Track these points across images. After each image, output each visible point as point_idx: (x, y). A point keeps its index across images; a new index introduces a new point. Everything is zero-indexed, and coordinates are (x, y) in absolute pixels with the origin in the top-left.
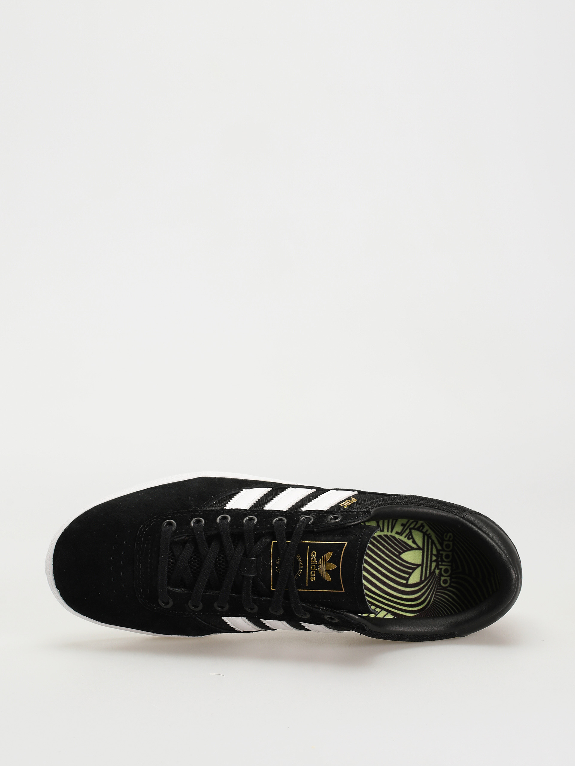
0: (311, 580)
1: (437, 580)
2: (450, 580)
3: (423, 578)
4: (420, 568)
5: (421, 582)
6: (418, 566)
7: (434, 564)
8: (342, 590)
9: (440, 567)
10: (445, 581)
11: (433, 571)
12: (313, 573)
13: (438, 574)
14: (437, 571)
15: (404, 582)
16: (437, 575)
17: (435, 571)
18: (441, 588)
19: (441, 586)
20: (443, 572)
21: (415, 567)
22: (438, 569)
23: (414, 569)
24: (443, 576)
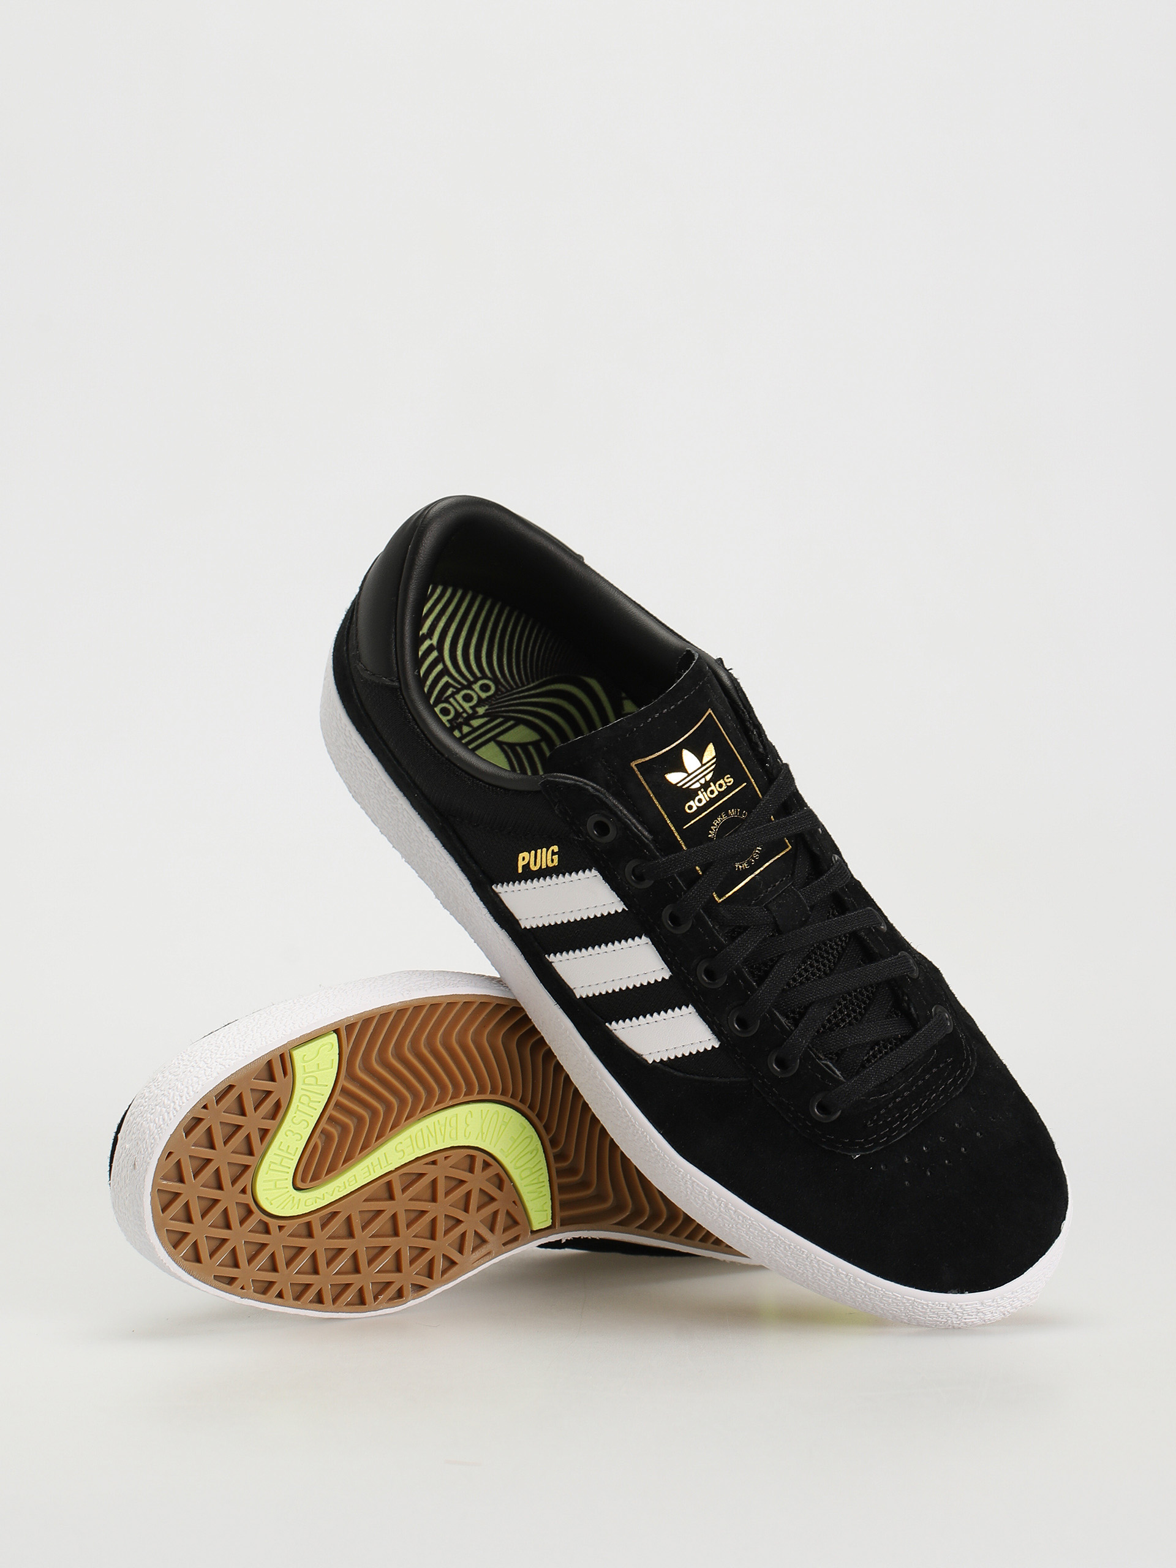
0: (733, 781)
1: (494, 701)
2: (475, 682)
3: (512, 722)
4: (501, 738)
5: (519, 722)
6: (500, 744)
7: (476, 723)
8: (710, 713)
9: (470, 711)
10: (484, 688)
11: (486, 717)
12: (721, 786)
13: (484, 706)
14: (481, 711)
15: (544, 745)
16: (487, 707)
17: (484, 714)
18: (500, 687)
19: (497, 689)
20: (475, 701)
21: (506, 747)
22: (475, 712)
23: (512, 746)
24: (479, 697)
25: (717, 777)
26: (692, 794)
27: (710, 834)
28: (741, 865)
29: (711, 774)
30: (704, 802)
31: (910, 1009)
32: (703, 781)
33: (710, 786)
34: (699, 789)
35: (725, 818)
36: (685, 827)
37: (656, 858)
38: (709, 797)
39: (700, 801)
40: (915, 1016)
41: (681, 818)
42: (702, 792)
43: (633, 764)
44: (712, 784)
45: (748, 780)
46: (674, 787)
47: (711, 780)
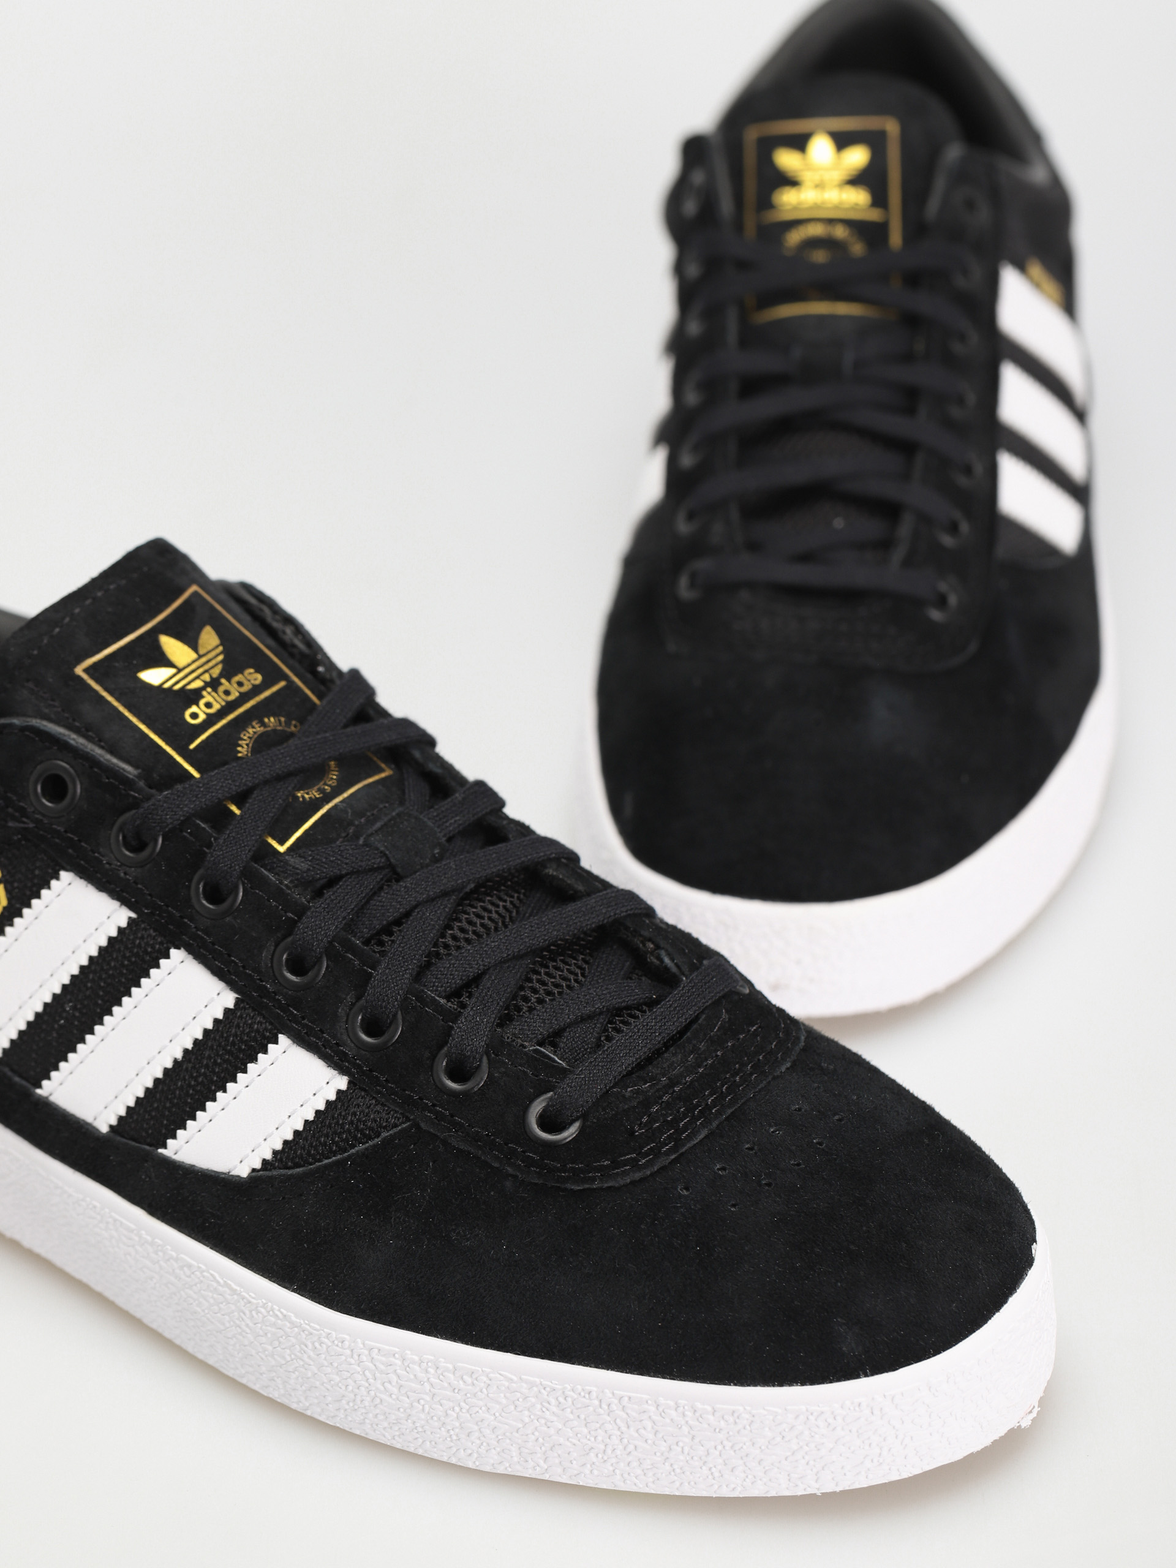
0: (259, 678)
8: (196, 590)
12: (241, 684)
25: (231, 669)
26: (193, 697)
27: (240, 752)
28: (308, 794)
29: (220, 667)
30: (216, 707)
31: (662, 961)
32: (207, 677)
33: (221, 684)
34: (203, 688)
35: (259, 729)
36: (192, 746)
37: (148, 798)
38: (224, 700)
39: (208, 705)
40: (674, 969)
41: (180, 735)
42: (209, 693)
43: (79, 670)
44: (223, 681)
45: (285, 677)
46: (159, 690)
47: (221, 675)
